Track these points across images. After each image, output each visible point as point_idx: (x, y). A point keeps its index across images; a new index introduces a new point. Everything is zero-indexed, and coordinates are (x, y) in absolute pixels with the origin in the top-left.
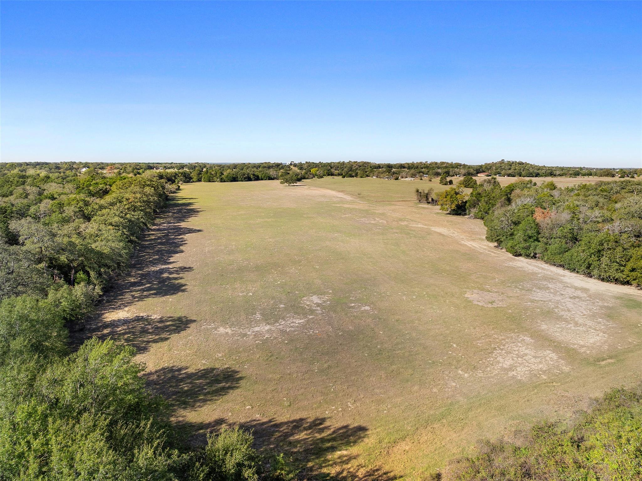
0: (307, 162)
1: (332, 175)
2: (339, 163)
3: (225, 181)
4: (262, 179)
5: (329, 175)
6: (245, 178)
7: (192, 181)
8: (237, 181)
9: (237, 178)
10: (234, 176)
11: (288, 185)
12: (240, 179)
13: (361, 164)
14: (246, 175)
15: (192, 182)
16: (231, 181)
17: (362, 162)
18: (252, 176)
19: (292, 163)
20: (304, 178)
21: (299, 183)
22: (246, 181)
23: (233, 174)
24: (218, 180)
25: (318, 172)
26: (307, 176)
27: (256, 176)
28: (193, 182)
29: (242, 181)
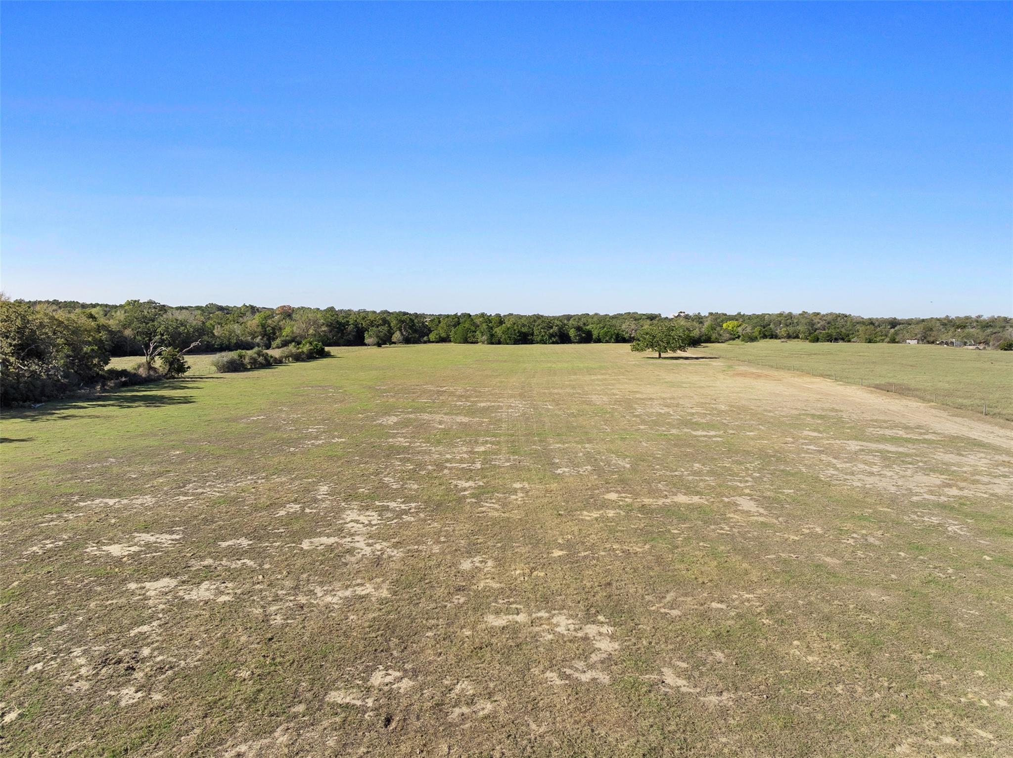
0: (711, 314)
1: (774, 336)
2: (781, 315)
3: (499, 343)
4: (598, 341)
5: (765, 337)
6: (551, 336)
7: (425, 338)
8: (532, 343)
9: (532, 334)
10: (524, 330)
11: (657, 355)
12: (539, 338)
13: (829, 318)
14: (555, 329)
15: (425, 342)
16: (516, 342)
17: (831, 314)
18: (572, 333)
19: (682, 314)
20: (709, 340)
21: (690, 352)
22: (553, 343)
23: (524, 325)
24: (485, 337)
25: (740, 329)
26: (714, 336)
27: (584, 332)
28: (429, 342)
29: (543, 342)
